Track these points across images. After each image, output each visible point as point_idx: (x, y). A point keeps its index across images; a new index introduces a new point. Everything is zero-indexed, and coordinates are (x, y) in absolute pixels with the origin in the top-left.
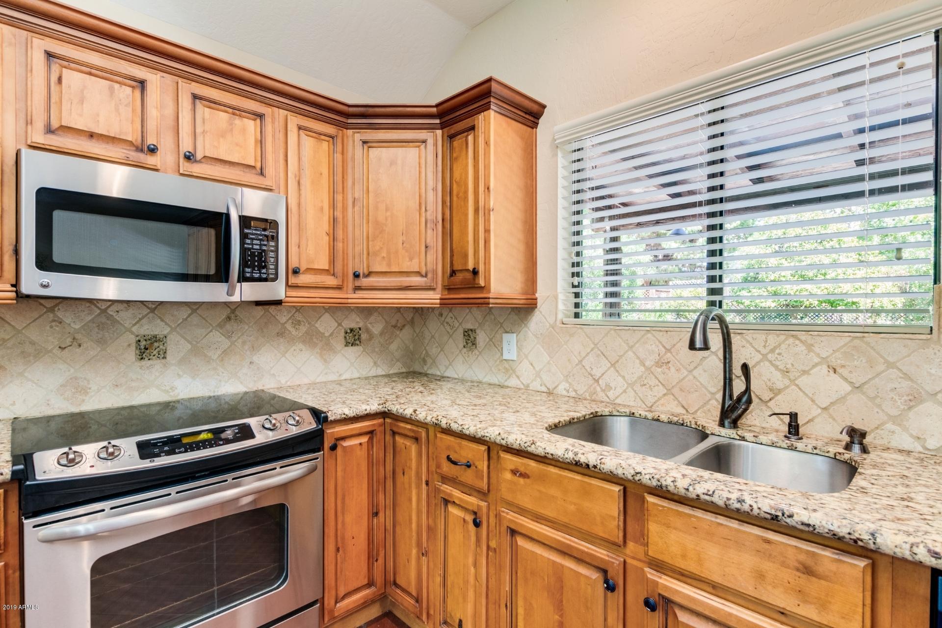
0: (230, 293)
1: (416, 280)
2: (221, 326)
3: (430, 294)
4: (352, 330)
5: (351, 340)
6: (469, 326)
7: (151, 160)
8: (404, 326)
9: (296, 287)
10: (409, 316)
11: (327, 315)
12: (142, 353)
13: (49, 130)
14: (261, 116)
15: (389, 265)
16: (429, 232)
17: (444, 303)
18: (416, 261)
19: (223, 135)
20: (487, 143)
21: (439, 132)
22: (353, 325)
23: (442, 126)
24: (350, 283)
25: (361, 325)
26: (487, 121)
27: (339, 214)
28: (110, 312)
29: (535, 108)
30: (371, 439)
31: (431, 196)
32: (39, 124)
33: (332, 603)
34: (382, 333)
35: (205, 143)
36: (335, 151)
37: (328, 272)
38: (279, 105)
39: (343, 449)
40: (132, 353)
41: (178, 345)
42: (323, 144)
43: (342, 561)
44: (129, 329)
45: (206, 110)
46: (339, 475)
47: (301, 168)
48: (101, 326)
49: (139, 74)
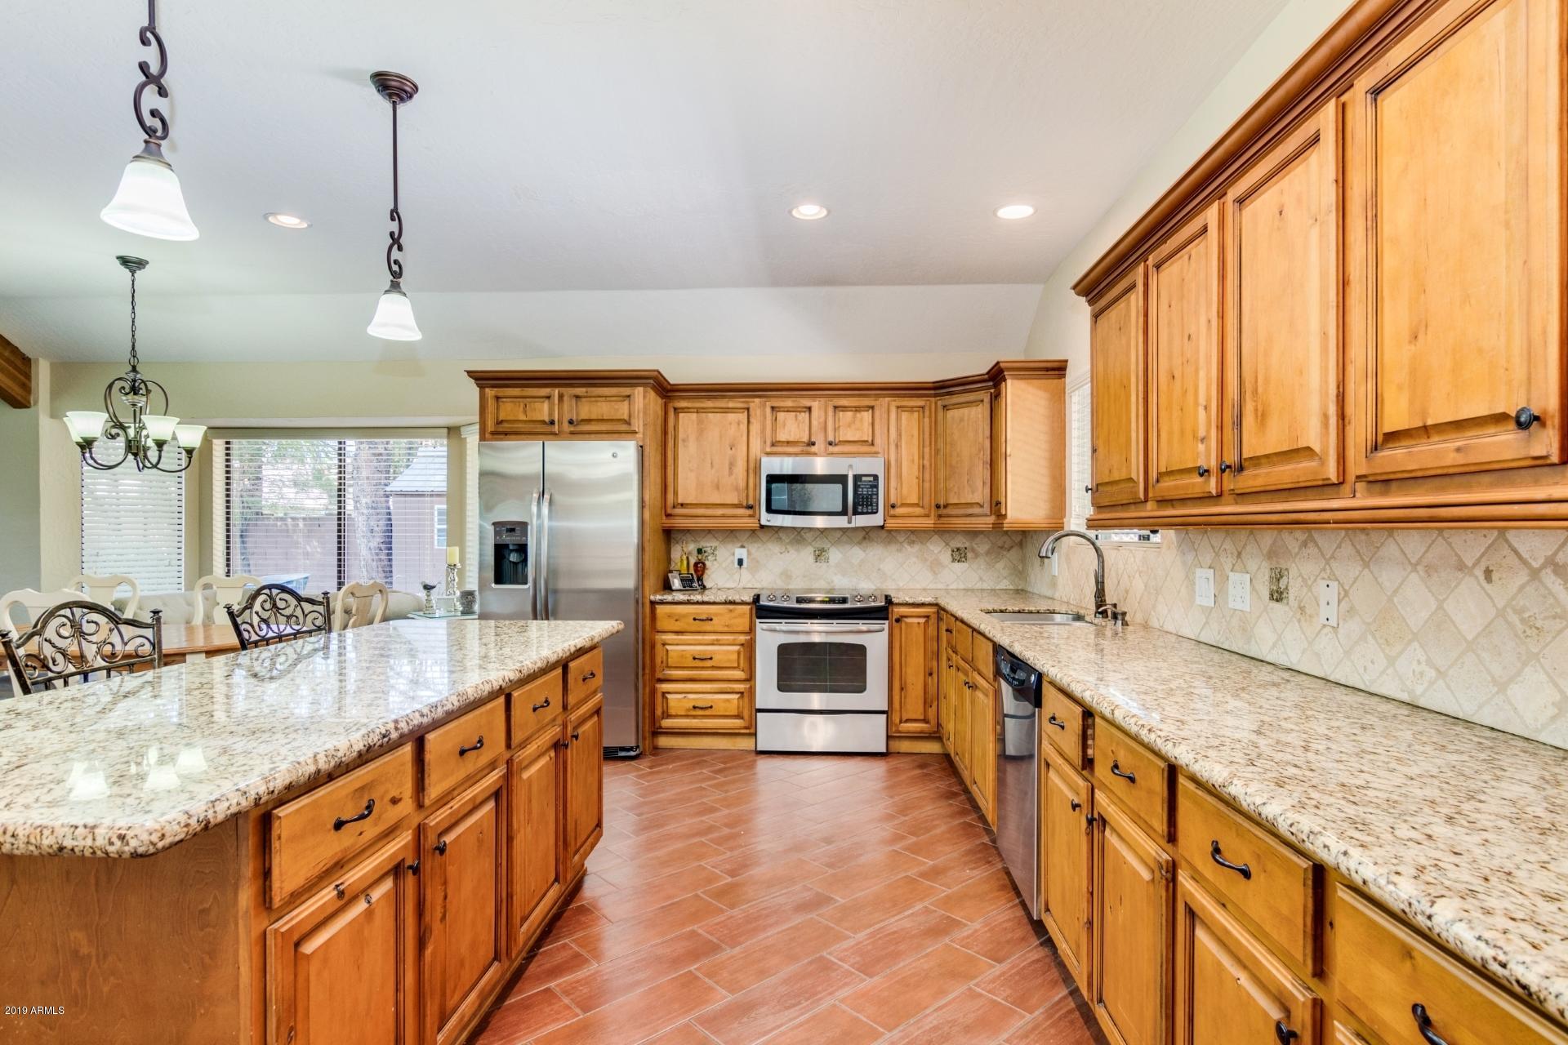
0: (849, 521)
2: (859, 543)
3: (987, 519)
4: (958, 549)
5: (958, 558)
7: (813, 449)
8: (1012, 547)
9: (894, 516)
10: (1018, 539)
11: (936, 536)
12: (817, 558)
13: (773, 445)
14: (872, 408)
16: (985, 471)
19: (849, 425)
21: (992, 390)
22: (959, 545)
23: (994, 387)
24: (934, 510)
25: (967, 545)
27: (926, 463)
29: (1059, 366)
30: (927, 622)
31: (986, 444)
32: (769, 443)
33: (898, 721)
34: (988, 553)
35: (841, 433)
36: (924, 417)
37: (917, 505)
38: (885, 396)
39: (906, 623)
40: (811, 559)
41: (835, 554)
42: (916, 414)
43: (905, 697)
44: (810, 544)
45: (841, 413)
46: (903, 640)
47: (899, 435)
48: (798, 541)
49: (808, 404)
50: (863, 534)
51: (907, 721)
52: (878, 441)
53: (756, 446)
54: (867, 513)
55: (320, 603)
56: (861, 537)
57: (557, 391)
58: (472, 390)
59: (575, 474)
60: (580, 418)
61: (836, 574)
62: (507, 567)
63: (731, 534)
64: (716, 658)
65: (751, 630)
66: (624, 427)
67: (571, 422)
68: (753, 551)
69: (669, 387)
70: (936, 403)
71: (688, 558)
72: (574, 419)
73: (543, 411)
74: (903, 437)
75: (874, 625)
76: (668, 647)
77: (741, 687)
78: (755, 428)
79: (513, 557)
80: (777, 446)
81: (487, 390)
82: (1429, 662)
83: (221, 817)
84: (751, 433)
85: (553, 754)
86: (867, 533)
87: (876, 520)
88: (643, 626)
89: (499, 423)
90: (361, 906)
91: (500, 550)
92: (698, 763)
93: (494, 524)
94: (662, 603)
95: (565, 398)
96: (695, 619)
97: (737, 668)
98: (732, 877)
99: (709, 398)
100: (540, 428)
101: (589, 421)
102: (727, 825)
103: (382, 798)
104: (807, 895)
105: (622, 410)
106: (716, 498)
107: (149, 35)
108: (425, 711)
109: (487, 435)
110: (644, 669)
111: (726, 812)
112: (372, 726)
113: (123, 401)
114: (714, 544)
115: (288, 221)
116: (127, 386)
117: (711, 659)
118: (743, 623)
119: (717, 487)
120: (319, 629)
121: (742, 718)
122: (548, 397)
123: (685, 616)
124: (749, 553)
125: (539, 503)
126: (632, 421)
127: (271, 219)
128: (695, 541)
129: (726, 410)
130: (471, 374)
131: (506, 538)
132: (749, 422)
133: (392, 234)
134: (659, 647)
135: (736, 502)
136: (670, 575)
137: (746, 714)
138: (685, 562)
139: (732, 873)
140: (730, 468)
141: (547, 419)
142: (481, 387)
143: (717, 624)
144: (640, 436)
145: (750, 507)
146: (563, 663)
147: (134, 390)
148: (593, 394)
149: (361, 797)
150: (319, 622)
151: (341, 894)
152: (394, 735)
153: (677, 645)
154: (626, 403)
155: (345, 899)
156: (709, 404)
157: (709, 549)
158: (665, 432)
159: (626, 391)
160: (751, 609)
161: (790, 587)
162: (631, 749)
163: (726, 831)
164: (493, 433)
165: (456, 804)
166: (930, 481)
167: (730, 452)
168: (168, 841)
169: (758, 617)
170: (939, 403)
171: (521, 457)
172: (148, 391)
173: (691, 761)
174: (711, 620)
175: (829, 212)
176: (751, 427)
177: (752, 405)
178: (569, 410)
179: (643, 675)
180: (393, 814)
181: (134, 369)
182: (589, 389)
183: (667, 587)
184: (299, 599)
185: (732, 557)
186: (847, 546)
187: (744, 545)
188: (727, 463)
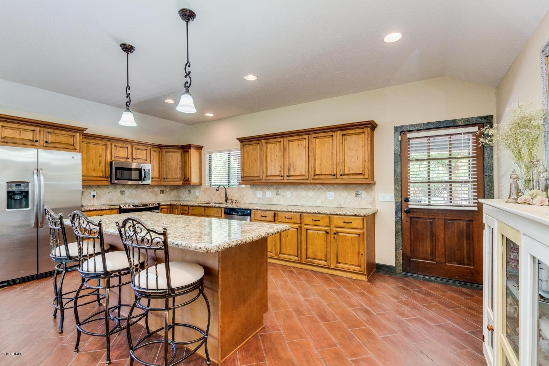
0: (142, 183)
1: (177, 180)
2: (135, 189)
3: (180, 182)
5: (162, 192)
6: (190, 189)
8: (175, 189)
9: (152, 181)
10: (175, 187)
11: (156, 187)
14: (146, 150)
15: (171, 176)
16: (180, 170)
17: (183, 184)
18: (177, 176)
19: (140, 154)
20: (191, 155)
21: (182, 150)
22: (162, 189)
23: (182, 149)
24: (163, 180)
25: (164, 189)
26: (191, 150)
27: (161, 166)
29: (201, 147)
31: (180, 163)
34: (169, 191)
35: (137, 156)
36: (160, 154)
37: (159, 178)
38: (149, 147)
40: (120, 194)
41: (127, 192)
42: (158, 153)
44: (119, 190)
45: (137, 150)
47: (153, 158)
48: (115, 189)
49: (127, 146)
50: (136, 186)
52: (148, 159)
53: (109, 157)
60: (51, 141)
61: (127, 199)
62: (15, 202)
66: (72, 147)
67: (46, 142)
68: (98, 192)
70: (164, 151)
72: (48, 141)
73: (31, 135)
78: (109, 151)
79: (20, 197)
80: (116, 158)
82: (305, 200)
84: (107, 153)
87: (149, 182)
89: (4, 137)
91: (11, 194)
93: (7, 183)
99: (91, 139)
101: (55, 142)
105: (71, 140)
106: (94, 174)
119: (95, 170)
122: (34, 130)
124: (97, 193)
126: (75, 145)
129: (98, 144)
131: (14, 189)
132: (106, 149)
135: (102, 175)
140: (99, 164)
141: (33, 139)
145: (107, 177)
154: (72, 138)
156: (91, 141)
159: (72, 134)
160: (118, 211)
167: (99, 158)
176: (107, 151)
177: (107, 144)
178: (45, 137)
185: (90, 195)
186: (131, 190)
187: (95, 190)
188: (98, 162)
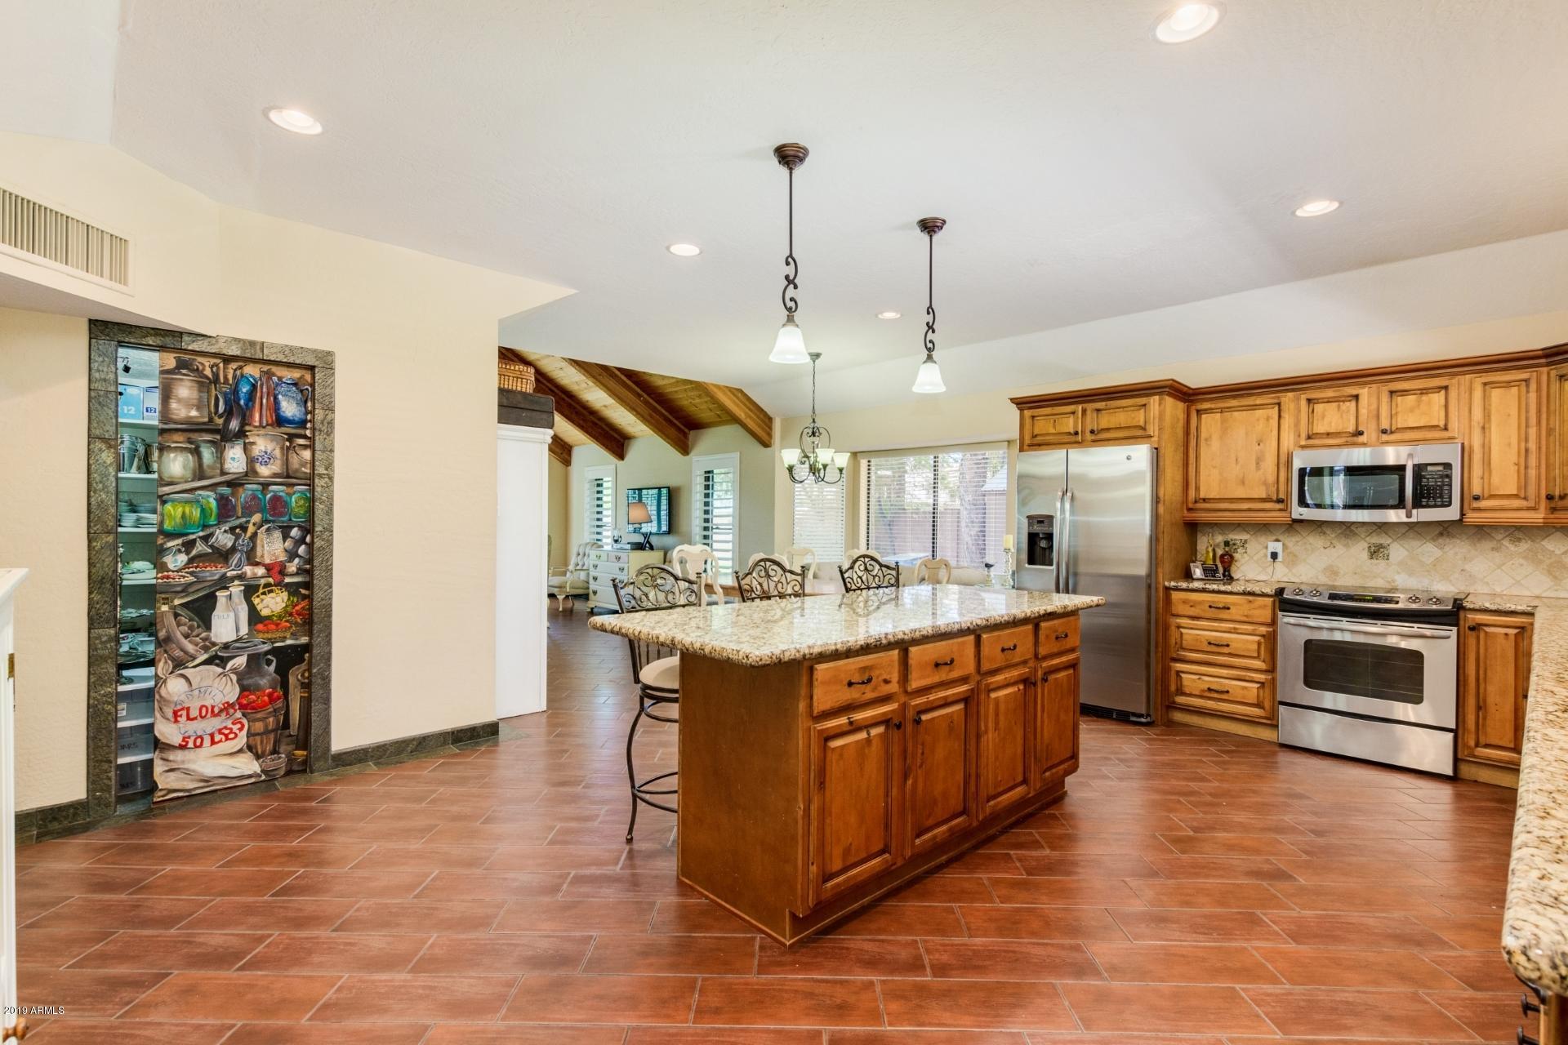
0: (1408, 516)
2: (1434, 539)
7: (1361, 439)
9: (1475, 510)
11: (1554, 534)
12: (1372, 555)
13: (1309, 437)
14: (1446, 388)
19: (1412, 410)
24: (1544, 502)
28: (1352, 528)
30: (1520, 633)
32: (1304, 435)
33: (1472, 743)
35: (1399, 419)
36: (1528, 392)
37: (1516, 496)
38: (1464, 373)
39: (1486, 632)
40: (1365, 555)
41: (1398, 551)
42: (1515, 390)
43: (1485, 718)
44: (1364, 539)
45: (1399, 398)
46: (1482, 651)
47: (1488, 416)
48: (1347, 536)
49: (1355, 392)
50: (1440, 529)
51: (1487, 746)
52: (1454, 424)
53: (1288, 440)
54: (1435, 506)
55: (893, 569)
56: (1437, 532)
57: (1080, 407)
58: (1014, 412)
59: (1096, 473)
60: (1100, 427)
61: (1399, 572)
62: (1038, 551)
63: (1264, 528)
64: (1233, 645)
65: (1274, 622)
66: (1140, 433)
67: (1092, 432)
68: (1289, 544)
69: (1191, 391)
70: (1548, 374)
71: (1214, 550)
72: (1095, 429)
73: (1069, 424)
74: (1493, 418)
75: (1441, 631)
76: (1183, 630)
77: (1262, 677)
78: (1287, 421)
79: (1043, 544)
80: (1312, 438)
81: (1026, 412)
83: (786, 659)
84: (1282, 427)
85: (1021, 687)
86: (1444, 530)
87: (1451, 513)
88: (1157, 608)
89: (1035, 436)
90: (863, 735)
91: (1033, 538)
92: (1207, 741)
93: (1028, 517)
94: (1177, 589)
95: (1088, 412)
96: (1210, 607)
97: (1258, 657)
98: (1195, 832)
99: (1234, 397)
100: (1066, 439)
101: (1108, 430)
102: (1211, 794)
103: (878, 677)
104: (1266, 867)
105: (1139, 417)
107: (790, 260)
108: (907, 632)
109: (1025, 447)
110: (1157, 647)
111: (1217, 784)
112: (872, 634)
113: (808, 440)
114: (1245, 536)
115: (890, 315)
116: (810, 431)
117: (1228, 646)
118: (1266, 615)
119: (1243, 482)
120: (892, 585)
121: (1263, 708)
122: (1073, 413)
123: (1201, 603)
124: (1285, 547)
125: (1062, 499)
126: (1147, 427)
127: (880, 316)
128: (1223, 534)
129: (1254, 407)
130: (1013, 400)
131: (1037, 528)
132: (1280, 417)
133: (928, 324)
134: (1173, 628)
135: (1264, 496)
136: (1192, 565)
137: (1267, 704)
138: (1211, 555)
139: (1196, 830)
140: (1257, 464)
141: (1072, 431)
142: (1021, 410)
143: (1234, 613)
144: (1155, 439)
145: (1279, 501)
146: (1036, 621)
147: (814, 434)
148: (1112, 406)
149: (865, 673)
150: (892, 581)
151: (851, 723)
152: (884, 641)
153: (1192, 629)
154: (1142, 411)
155: (854, 728)
156: (1234, 403)
157: (1238, 542)
158: (1187, 433)
159: (1143, 400)
160: (1274, 602)
161: (1336, 584)
162: (1141, 716)
163: (1209, 798)
164: (1029, 446)
165: (932, 697)
166: (1539, 467)
167: (1257, 447)
168: (763, 662)
169: (1282, 610)
170: (1553, 373)
171: (1049, 463)
172: (820, 434)
173: (1201, 738)
174: (1228, 608)
175: (1341, 203)
176: (1282, 421)
177: (1283, 400)
178: (1091, 422)
179: (1156, 653)
180: (886, 689)
181: (814, 421)
182: (1108, 403)
183: (1188, 575)
184: (881, 565)
185: (1265, 550)
186: (1415, 543)
187: (1280, 538)
188: (1254, 457)
